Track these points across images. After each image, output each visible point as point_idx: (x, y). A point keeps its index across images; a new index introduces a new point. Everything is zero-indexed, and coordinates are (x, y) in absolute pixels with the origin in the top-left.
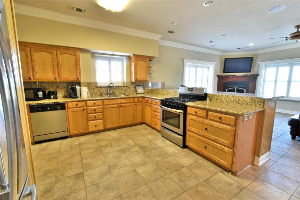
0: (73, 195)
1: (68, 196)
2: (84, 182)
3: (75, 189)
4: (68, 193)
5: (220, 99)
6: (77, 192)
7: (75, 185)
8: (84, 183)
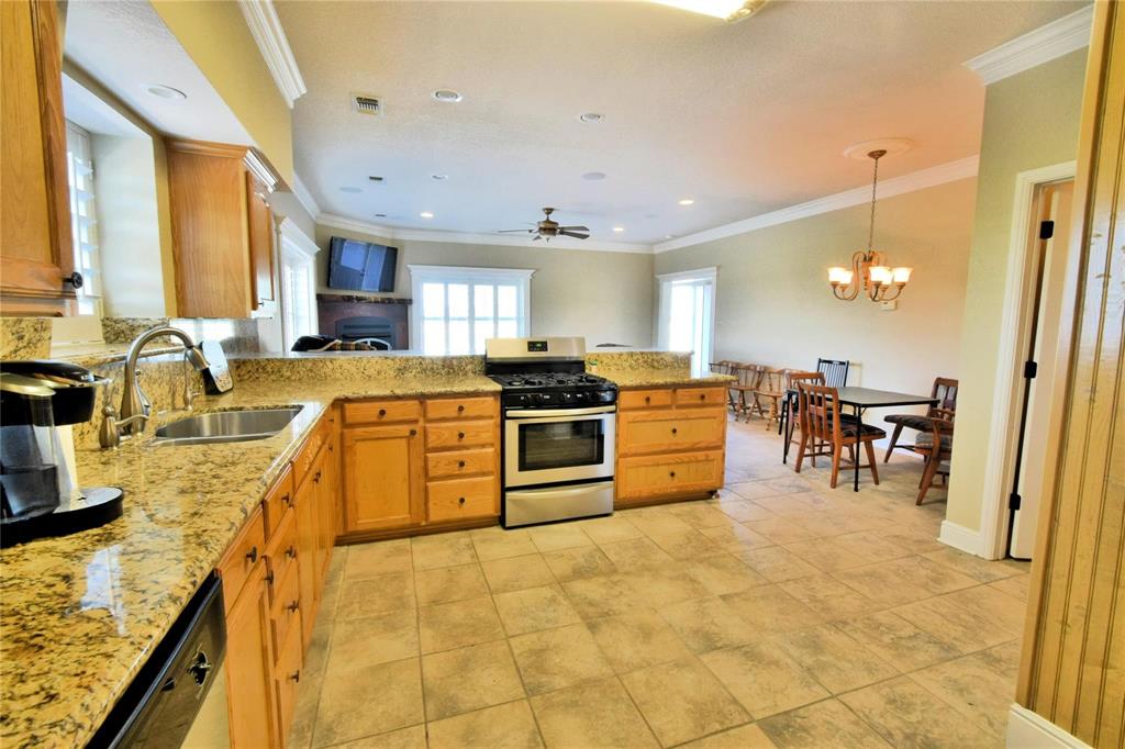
0: (881, 721)
1: (890, 735)
2: (812, 707)
3: (856, 723)
4: (879, 737)
5: (615, 364)
6: (861, 715)
7: (838, 730)
8: (818, 706)
